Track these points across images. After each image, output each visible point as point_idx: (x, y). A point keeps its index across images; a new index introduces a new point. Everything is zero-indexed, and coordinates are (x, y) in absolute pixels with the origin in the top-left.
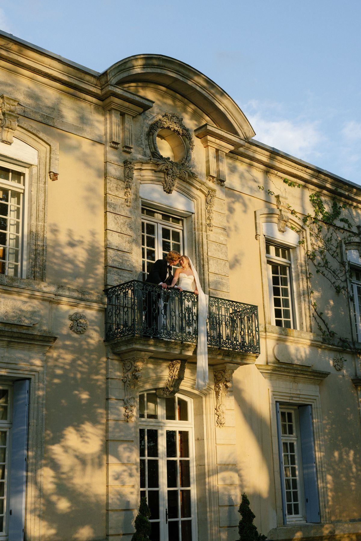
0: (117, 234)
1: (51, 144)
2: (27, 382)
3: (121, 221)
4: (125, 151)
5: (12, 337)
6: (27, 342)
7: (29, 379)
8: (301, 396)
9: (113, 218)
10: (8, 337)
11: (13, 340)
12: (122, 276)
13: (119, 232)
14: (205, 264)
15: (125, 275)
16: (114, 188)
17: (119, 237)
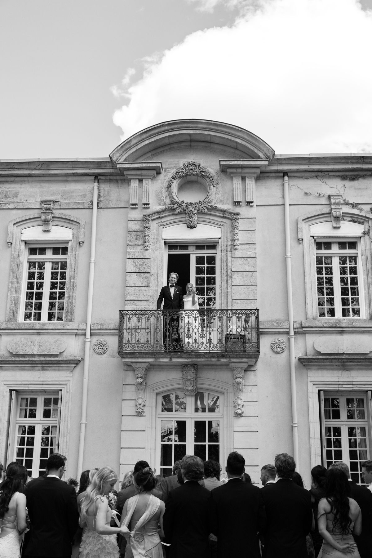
0: (135, 274)
1: (80, 222)
2: (60, 392)
3: (140, 263)
4: (144, 208)
5: (42, 364)
6: (54, 365)
7: (61, 390)
8: (354, 383)
9: (132, 262)
10: (40, 364)
11: (44, 365)
12: (139, 305)
13: (138, 271)
14: (228, 279)
15: (141, 304)
16: (134, 239)
17: (137, 276)
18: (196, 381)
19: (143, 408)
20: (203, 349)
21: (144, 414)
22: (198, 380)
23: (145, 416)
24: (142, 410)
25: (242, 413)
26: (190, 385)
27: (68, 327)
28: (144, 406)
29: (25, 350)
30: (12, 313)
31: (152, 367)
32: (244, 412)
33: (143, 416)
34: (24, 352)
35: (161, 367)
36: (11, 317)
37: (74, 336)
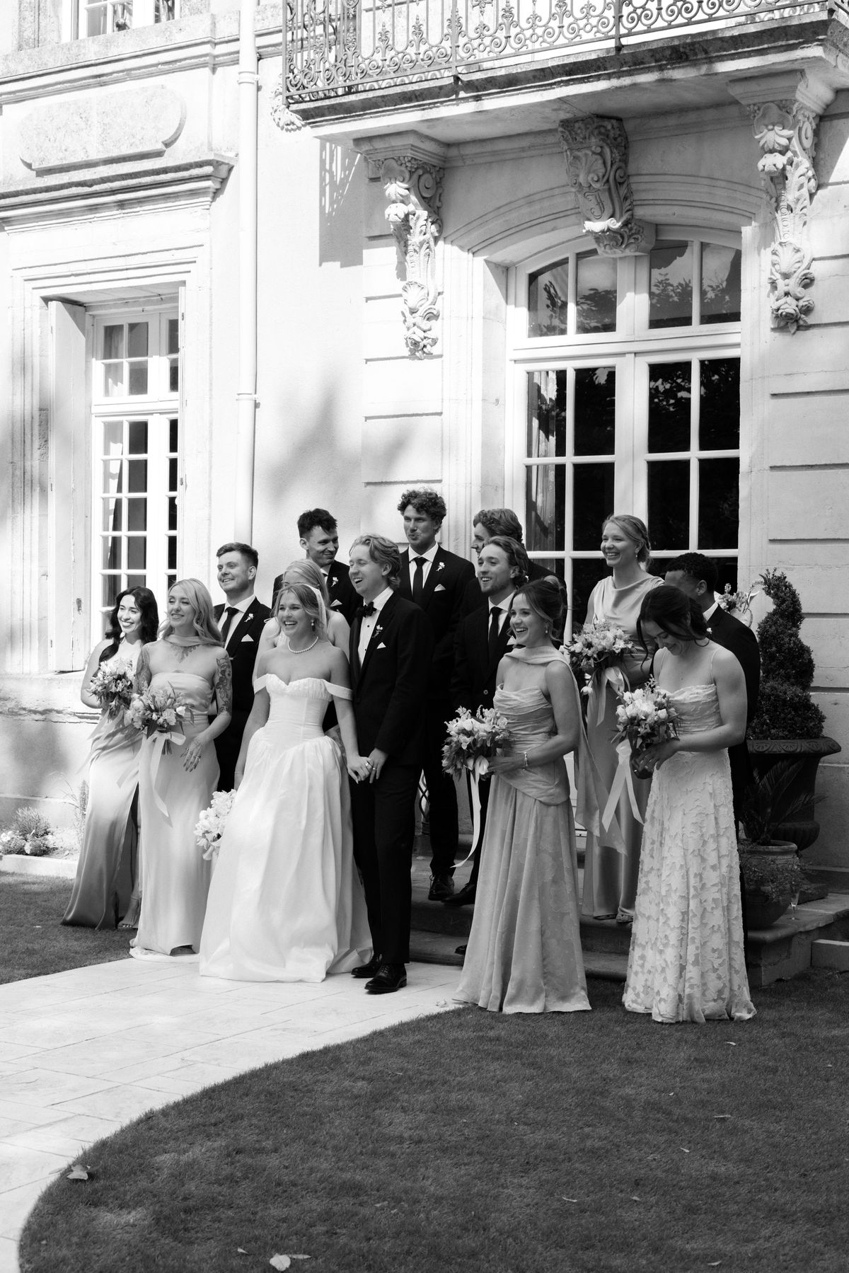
18: (623, 191)
19: (425, 325)
20: (591, 36)
21: (435, 350)
22: (634, 187)
23: (441, 356)
24: (422, 335)
25: (808, 310)
26: (597, 212)
27: (180, 39)
28: (432, 316)
29: (64, 148)
30: (29, 15)
31: (453, 152)
32: (818, 308)
33: (430, 356)
34: (61, 155)
35: (489, 147)
36: (28, 34)
37: (207, 71)
